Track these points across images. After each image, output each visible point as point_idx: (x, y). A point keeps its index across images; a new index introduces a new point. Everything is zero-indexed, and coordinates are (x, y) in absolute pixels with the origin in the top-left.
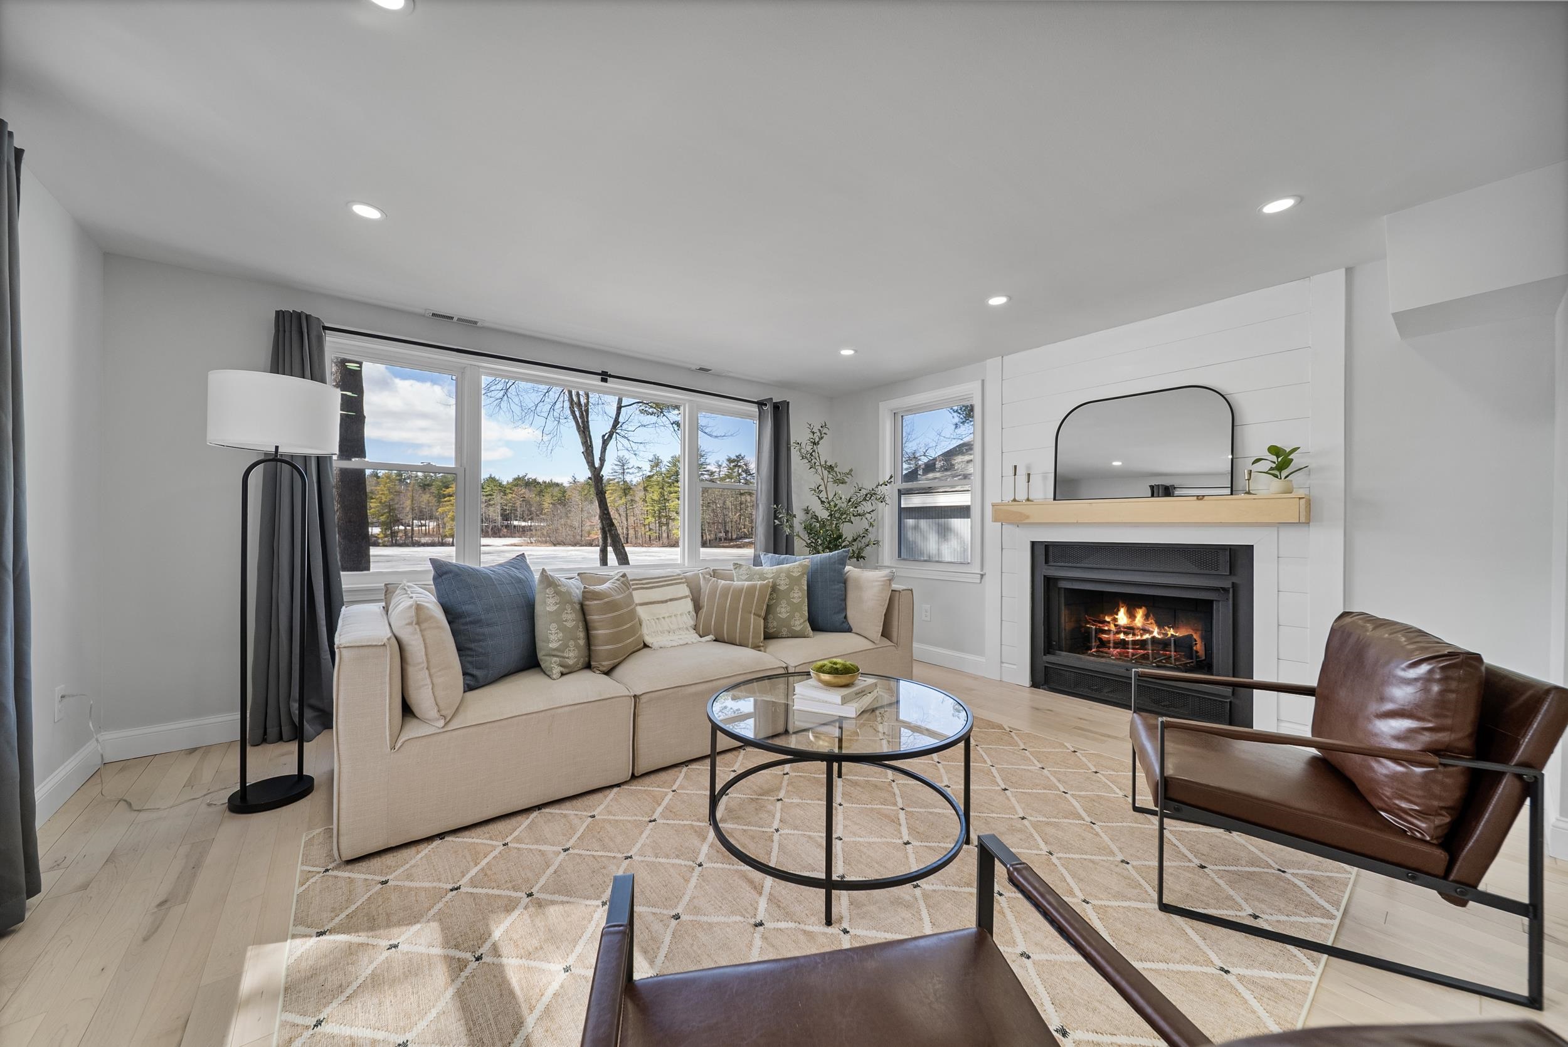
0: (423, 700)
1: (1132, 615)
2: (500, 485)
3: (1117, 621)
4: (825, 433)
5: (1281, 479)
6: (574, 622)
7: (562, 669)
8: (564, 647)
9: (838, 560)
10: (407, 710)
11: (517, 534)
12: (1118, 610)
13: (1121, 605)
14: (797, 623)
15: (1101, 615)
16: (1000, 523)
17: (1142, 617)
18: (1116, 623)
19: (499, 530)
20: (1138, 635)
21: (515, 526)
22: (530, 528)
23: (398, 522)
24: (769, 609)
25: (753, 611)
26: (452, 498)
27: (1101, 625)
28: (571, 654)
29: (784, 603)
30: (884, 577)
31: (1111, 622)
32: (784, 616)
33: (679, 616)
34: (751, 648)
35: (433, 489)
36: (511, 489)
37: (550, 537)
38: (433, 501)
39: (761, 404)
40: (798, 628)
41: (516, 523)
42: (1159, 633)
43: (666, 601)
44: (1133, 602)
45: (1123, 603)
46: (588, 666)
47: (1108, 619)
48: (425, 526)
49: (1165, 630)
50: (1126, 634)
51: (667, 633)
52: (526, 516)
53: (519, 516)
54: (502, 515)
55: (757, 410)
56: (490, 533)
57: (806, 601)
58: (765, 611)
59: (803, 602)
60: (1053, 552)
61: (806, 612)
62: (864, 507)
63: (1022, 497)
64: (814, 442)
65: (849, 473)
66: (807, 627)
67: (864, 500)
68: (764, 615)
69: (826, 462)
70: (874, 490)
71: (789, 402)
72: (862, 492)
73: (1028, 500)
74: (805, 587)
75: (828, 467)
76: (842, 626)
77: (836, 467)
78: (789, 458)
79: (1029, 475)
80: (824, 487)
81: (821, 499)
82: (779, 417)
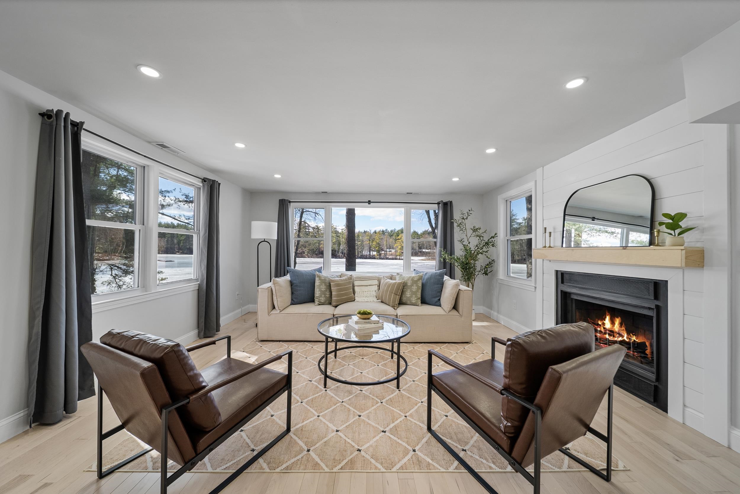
0: (278, 305)
1: (613, 323)
2: (418, 234)
3: (605, 325)
4: (471, 214)
5: (675, 236)
6: (325, 289)
7: (319, 303)
8: (321, 296)
9: (439, 274)
11: (424, 255)
12: (606, 317)
13: (607, 313)
14: (414, 299)
15: (597, 320)
16: (542, 260)
17: (618, 325)
18: (604, 327)
19: (417, 254)
20: (616, 337)
21: (423, 252)
22: (429, 253)
23: (382, 250)
24: (403, 292)
25: (394, 292)
26: (400, 240)
27: (596, 327)
28: (322, 299)
29: (409, 291)
30: (454, 283)
31: (602, 325)
32: (408, 296)
33: (371, 292)
34: (392, 307)
35: (394, 237)
36: (422, 236)
38: (394, 241)
39: (438, 203)
40: (414, 302)
41: (424, 250)
42: (627, 338)
43: (368, 286)
44: (614, 313)
45: (609, 312)
46: (330, 304)
47: (600, 323)
48: (391, 251)
49: (631, 336)
50: (610, 335)
51: (365, 297)
53: (425, 247)
54: (418, 247)
55: (437, 206)
56: (414, 254)
57: (420, 291)
58: (400, 293)
59: (417, 291)
60: (566, 277)
61: (419, 295)
62: (485, 249)
63: (548, 245)
64: (463, 219)
65: (485, 232)
66: (419, 301)
67: (484, 246)
68: (400, 294)
69: (474, 227)
70: (488, 240)
71: (452, 201)
72: (483, 241)
73: (550, 247)
74: (420, 285)
75: (474, 230)
76: (436, 303)
77: (480, 229)
78: (452, 226)
79: (550, 233)
80: (466, 240)
81: (464, 245)
82: (447, 209)
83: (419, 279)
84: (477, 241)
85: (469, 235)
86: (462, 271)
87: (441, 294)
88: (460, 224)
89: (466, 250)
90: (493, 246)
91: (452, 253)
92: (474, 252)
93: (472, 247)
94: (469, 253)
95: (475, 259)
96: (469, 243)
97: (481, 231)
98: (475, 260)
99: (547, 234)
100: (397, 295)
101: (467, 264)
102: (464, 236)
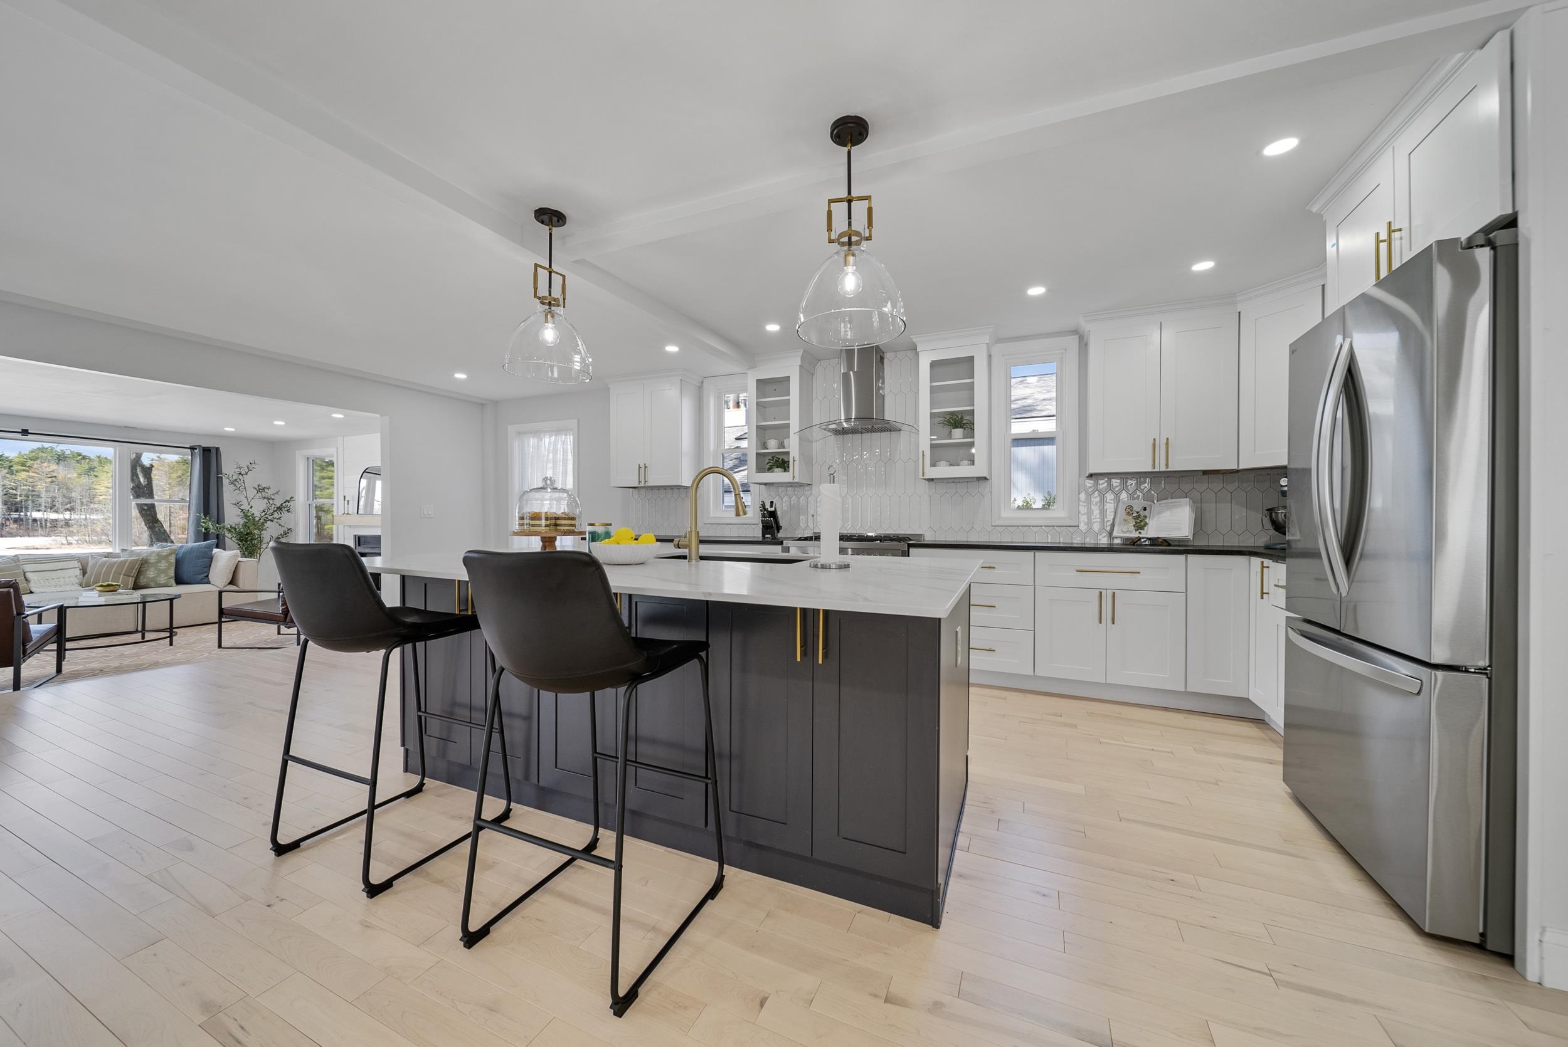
4: (253, 468)
9: (202, 547)
24: (139, 573)
25: (123, 573)
29: (152, 570)
30: (230, 555)
32: (151, 576)
33: (66, 577)
39: (192, 448)
43: (57, 570)
51: (53, 586)
53: (43, 505)
55: (190, 452)
57: (173, 568)
58: (135, 573)
59: (169, 568)
60: (362, 539)
61: (172, 573)
62: (276, 515)
63: (346, 513)
64: (240, 474)
65: (277, 493)
66: (173, 581)
67: (274, 511)
68: (135, 576)
69: (259, 486)
70: (282, 505)
71: (219, 448)
72: (273, 506)
73: (348, 514)
74: (173, 561)
75: (260, 489)
76: (203, 581)
77: (269, 488)
78: (220, 483)
79: (348, 501)
80: (245, 502)
81: (242, 510)
82: (209, 457)
83: (171, 554)
84: (265, 506)
85: (250, 496)
86: (239, 545)
87: (209, 570)
88: (236, 480)
89: (246, 516)
90: (288, 511)
91: (219, 519)
92: (260, 519)
93: (256, 513)
94: (251, 520)
95: (261, 527)
96: (251, 507)
97: (270, 492)
98: (261, 530)
99: (346, 502)
100: (129, 576)
101: (247, 534)
102: (242, 498)
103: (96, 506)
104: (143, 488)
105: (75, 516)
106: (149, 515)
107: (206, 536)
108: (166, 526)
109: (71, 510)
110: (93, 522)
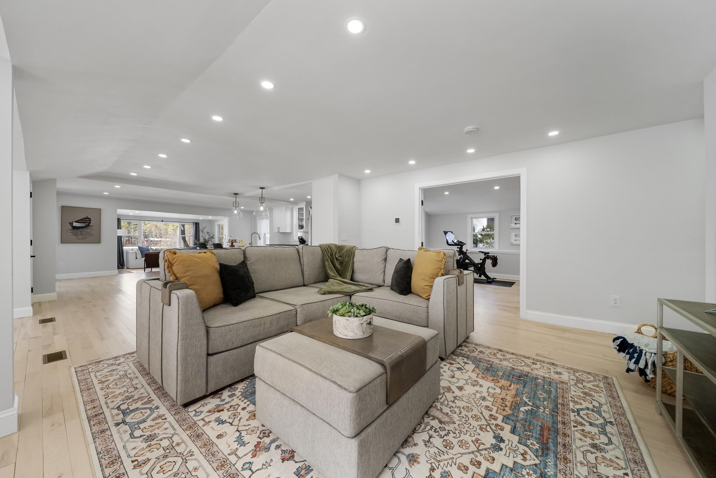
0: (138, 257)
4: (206, 227)
10: (136, 258)
21: (151, 241)
37: (171, 246)
39: (193, 223)
41: (152, 239)
52: (157, 236)
53: (153, 235)
64: (203, 229)
71: (199, 223)
72: (210, 236)
75: (208, 233)
78: (199, 231)
81: (204, 238)
82: (197, 225)
85: (205, 234)
88: (202, 231)
89: (204, 240)
91: (199, 240)
93: (207, 238)
94: (206, 241)
95: (208, 242)
97: (210, 233)
102: (203, 235)
103: (168, 236)
104: (183, 232)
105: (162, 239)
106: (184, 239)
107: (196, 244)
108: (188, 242)
109: (161, 237)
110: (168, 242)
